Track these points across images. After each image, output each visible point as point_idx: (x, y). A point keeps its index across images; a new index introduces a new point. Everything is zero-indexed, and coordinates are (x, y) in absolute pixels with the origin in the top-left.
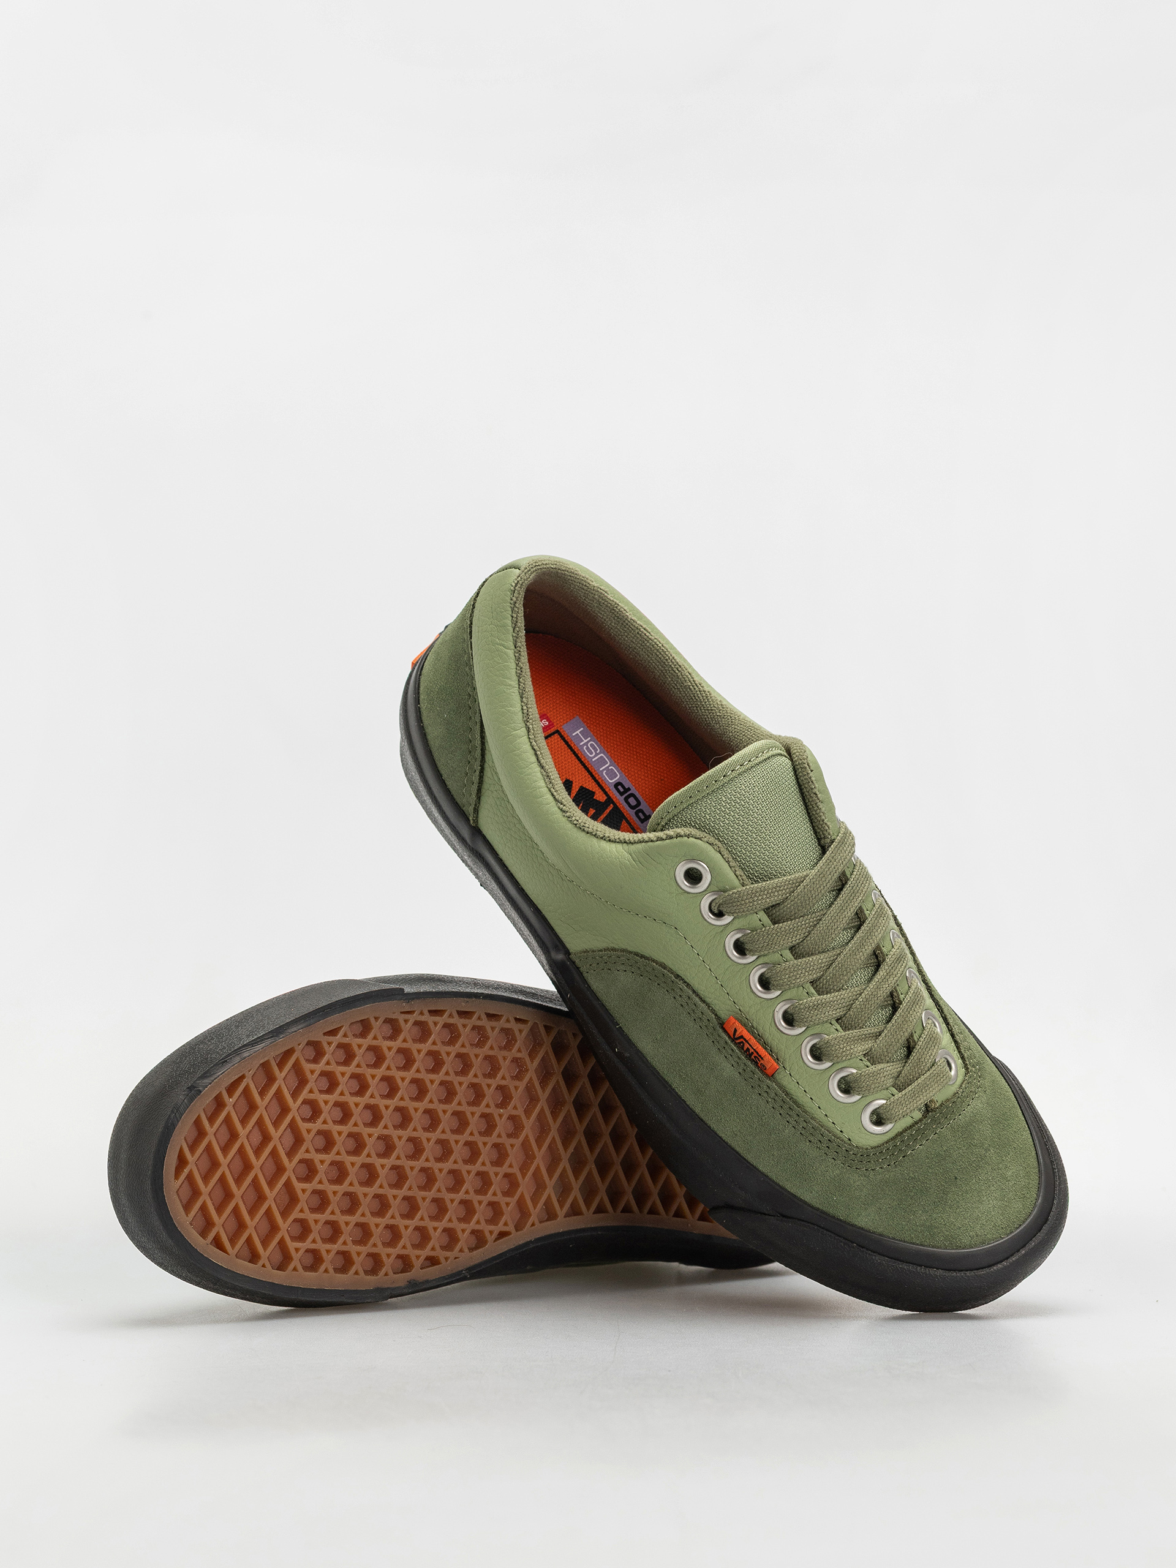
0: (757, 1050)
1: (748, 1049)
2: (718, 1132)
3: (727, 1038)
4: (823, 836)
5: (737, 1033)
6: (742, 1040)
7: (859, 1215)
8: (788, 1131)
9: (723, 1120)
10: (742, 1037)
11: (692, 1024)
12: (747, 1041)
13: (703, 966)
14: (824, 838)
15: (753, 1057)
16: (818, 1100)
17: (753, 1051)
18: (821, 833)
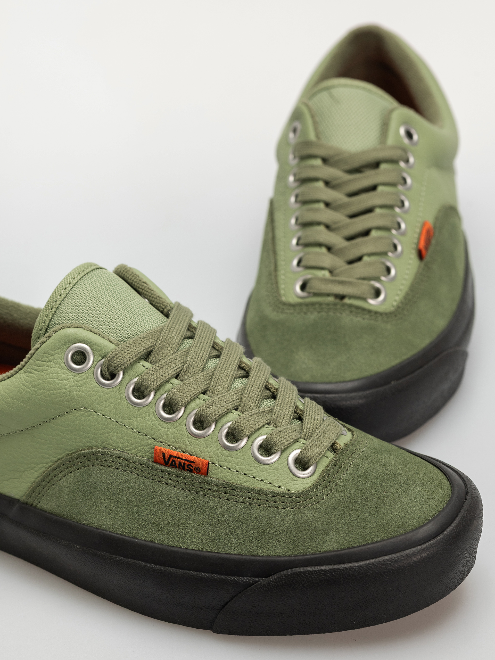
0: (187, 458)
1: (180, 463)
2: (188, 547)
3: (161, 467)
4: (164, 307)
5: (166, 455)
6: (172, 459)
7: (324, 542)
8: (240, 507)
9: (188, 535)
10: (171, 456)
11: (130, 477)
12: (176, 457)
13: (119, 425)
14: (165, 308)
15: (186, 467)
16: (250, 472)
17: (184, 462)
18: (161, 305)
